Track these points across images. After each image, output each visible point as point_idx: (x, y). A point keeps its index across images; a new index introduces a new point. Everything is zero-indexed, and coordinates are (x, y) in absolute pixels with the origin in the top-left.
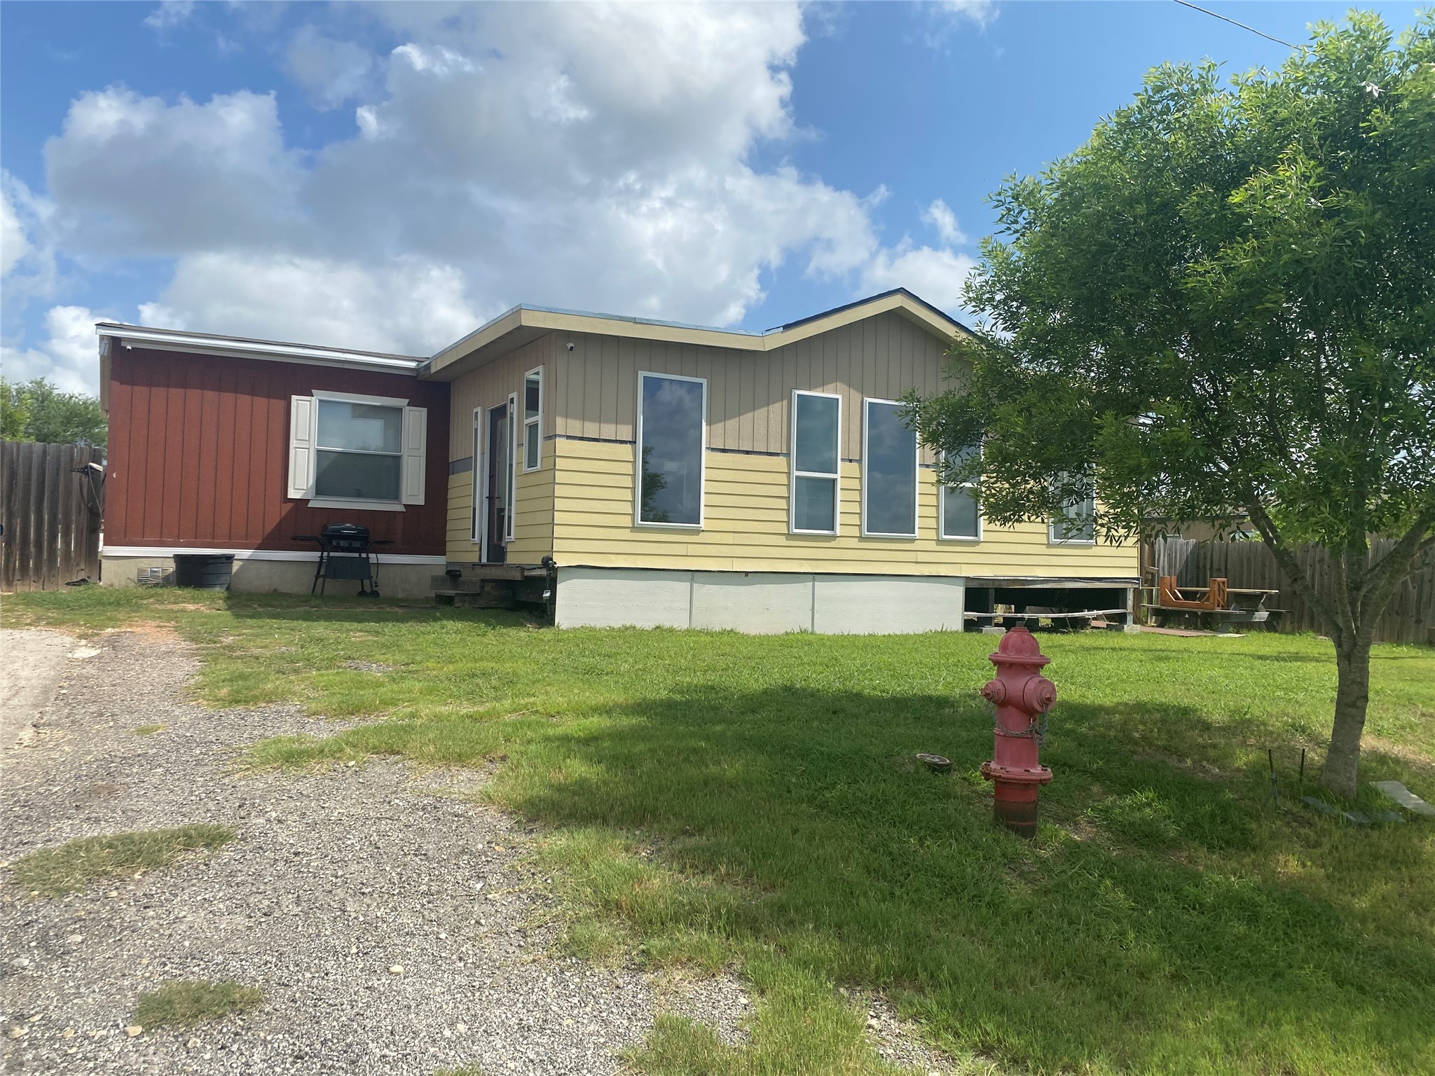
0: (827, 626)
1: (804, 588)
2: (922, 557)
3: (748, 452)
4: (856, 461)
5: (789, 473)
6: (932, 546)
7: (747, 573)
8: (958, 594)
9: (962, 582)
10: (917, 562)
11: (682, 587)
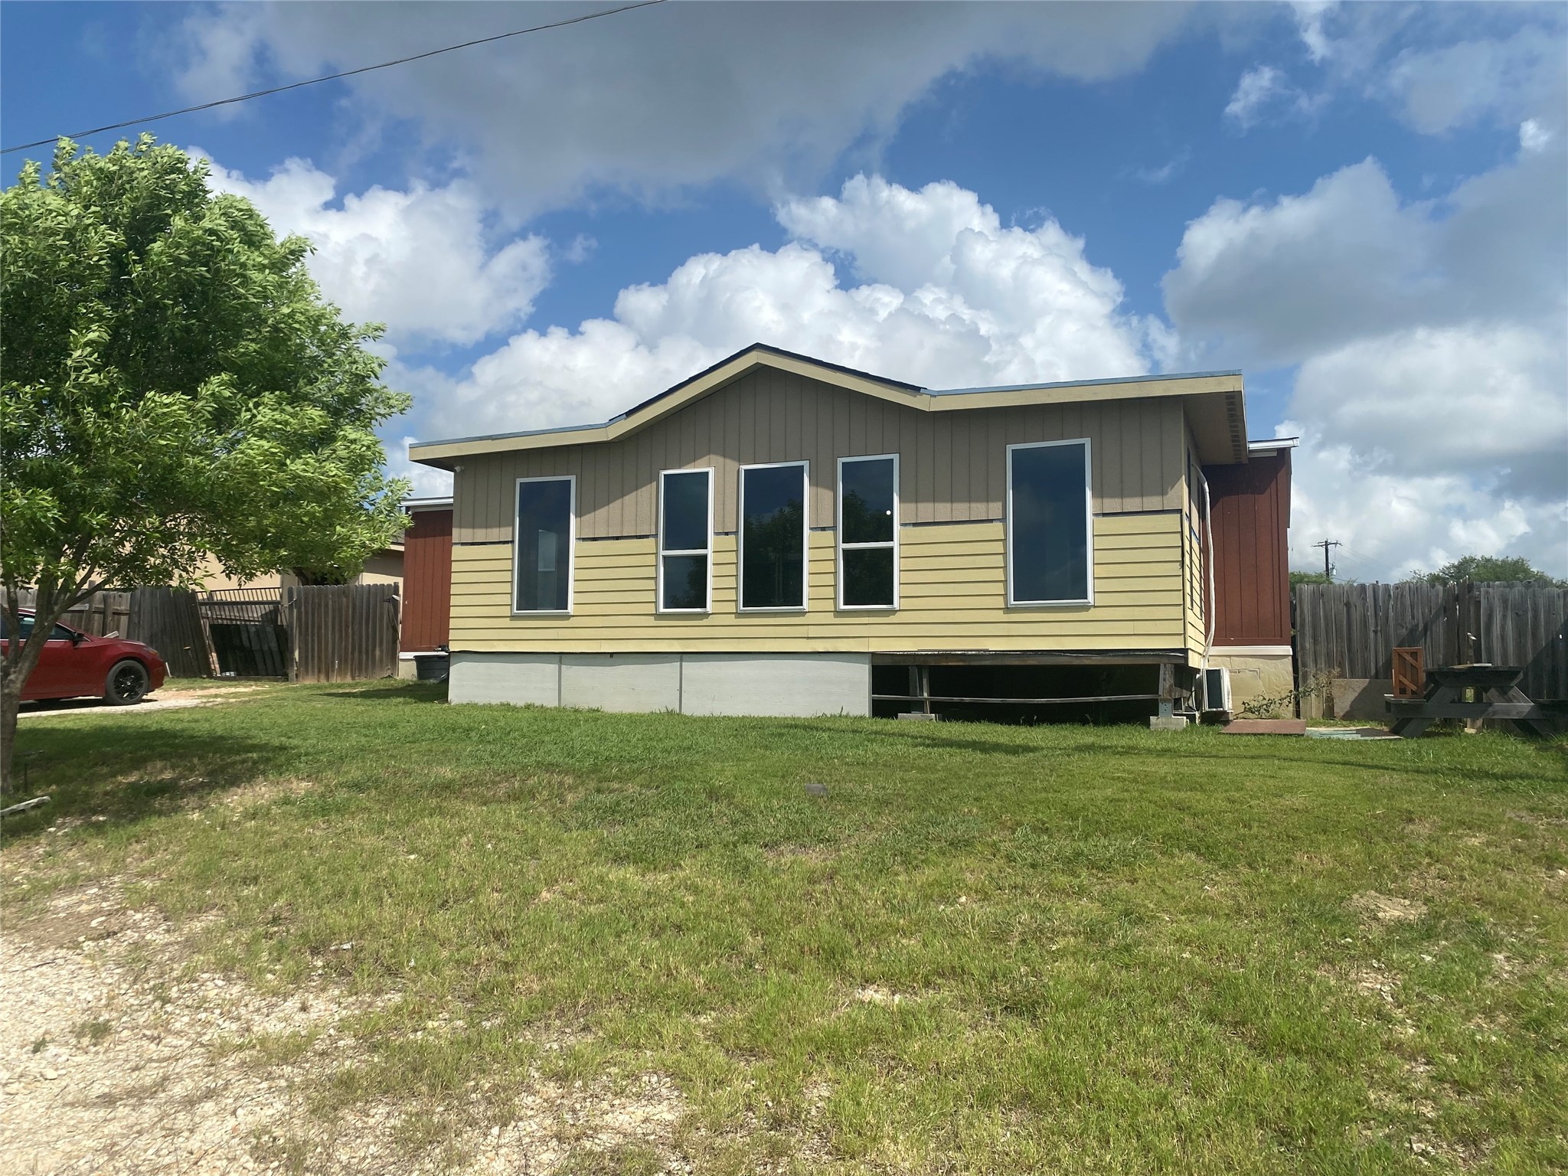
0: (694, 707)
1: (671, 668)
2: (813, 631)
3: (617, 538)
4: (732, 533)
5: (656, 554)
6: (830, 618)
7: (612, 654)
8: (861, 674)
9: (868, 658)
10: (808, 638)
11: (551, 668)
